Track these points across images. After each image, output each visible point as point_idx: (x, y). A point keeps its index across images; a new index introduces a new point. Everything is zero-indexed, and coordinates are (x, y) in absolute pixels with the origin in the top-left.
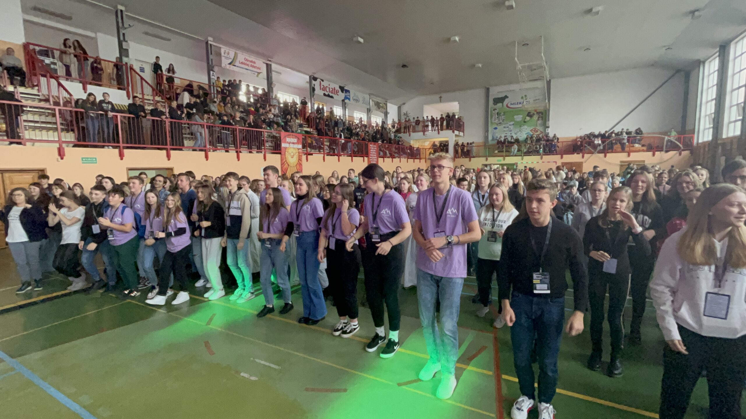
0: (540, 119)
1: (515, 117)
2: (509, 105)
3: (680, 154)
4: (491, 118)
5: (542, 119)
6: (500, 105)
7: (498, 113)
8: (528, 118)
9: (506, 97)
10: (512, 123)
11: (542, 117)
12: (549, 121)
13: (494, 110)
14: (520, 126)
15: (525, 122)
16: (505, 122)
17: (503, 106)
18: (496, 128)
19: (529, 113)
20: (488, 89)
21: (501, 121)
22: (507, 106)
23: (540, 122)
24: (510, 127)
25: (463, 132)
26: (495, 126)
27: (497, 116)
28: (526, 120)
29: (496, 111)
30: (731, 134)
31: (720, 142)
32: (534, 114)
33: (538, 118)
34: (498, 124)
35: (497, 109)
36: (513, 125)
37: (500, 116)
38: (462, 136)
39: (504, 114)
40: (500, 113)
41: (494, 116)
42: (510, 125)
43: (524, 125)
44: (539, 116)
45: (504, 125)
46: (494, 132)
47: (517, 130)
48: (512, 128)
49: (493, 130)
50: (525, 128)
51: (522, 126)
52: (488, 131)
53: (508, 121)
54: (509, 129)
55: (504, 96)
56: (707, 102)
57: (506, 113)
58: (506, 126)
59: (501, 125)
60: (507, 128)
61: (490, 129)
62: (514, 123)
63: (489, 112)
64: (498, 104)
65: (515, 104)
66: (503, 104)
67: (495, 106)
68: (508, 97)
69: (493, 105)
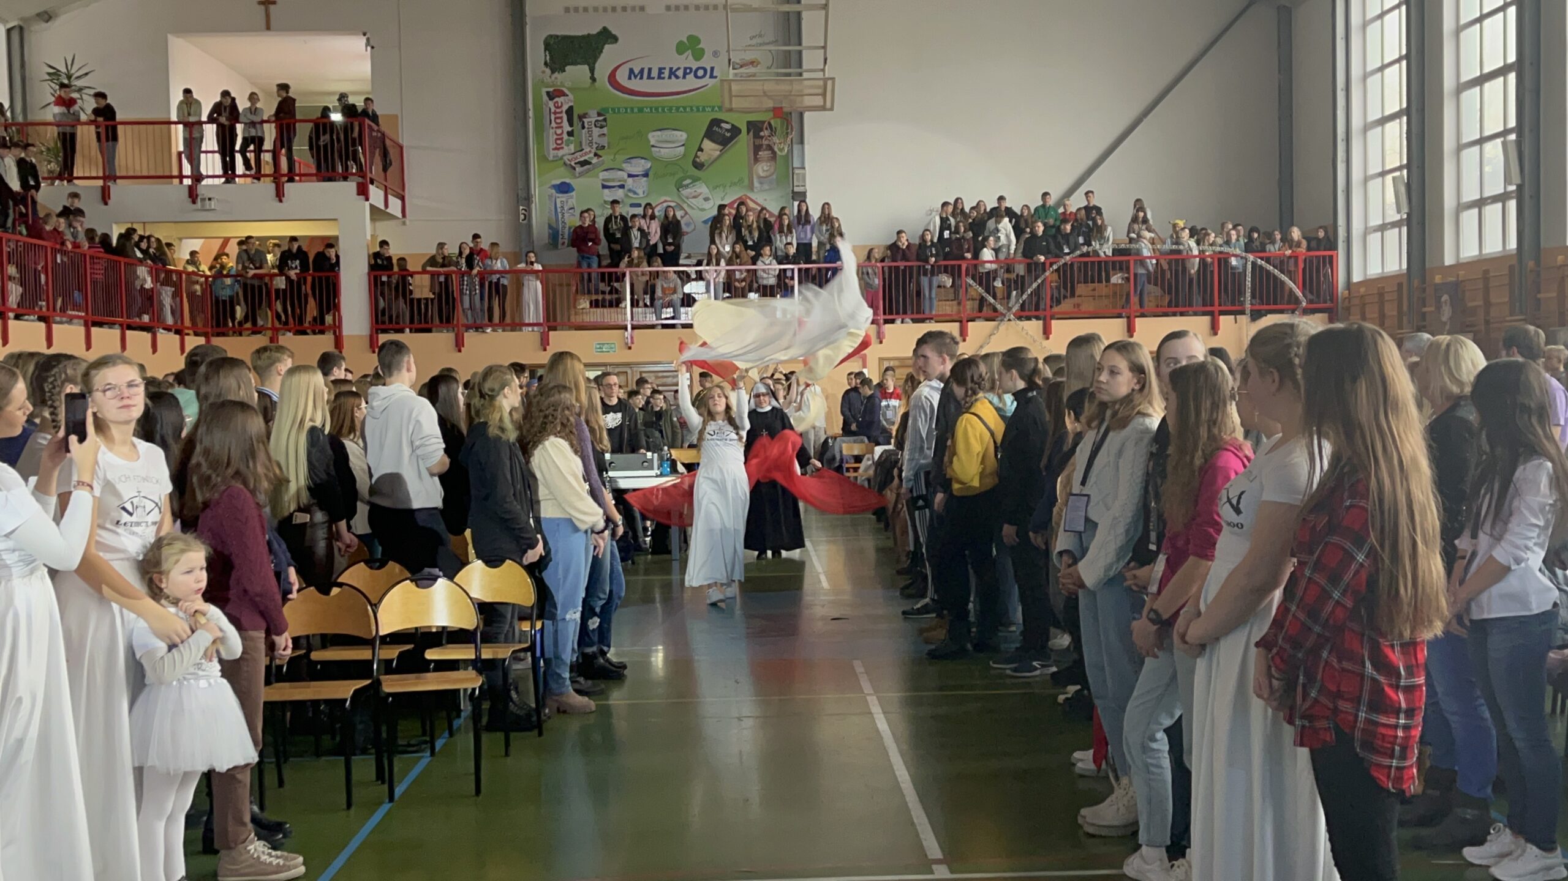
0: (764, 154)
2: (622, 77)
4: (540, 131)
5: (774, 158)
6: (577, 72)
7: (570, 112)
8: (711, 149)
9: (607, 36)
10: (639, 167)
11: (772, 147)
13: (551, 96)
14: (679, 186)
15: (698, 166)
16: (607, 158)
17: (593, 79)
18: (564, 188)
19: (716, 122)
21: (589, 157)
22: (612, 79)
23: (763, 169)
24: (630, 180)
25: (403, 199)
26: (561, 176)
27: (567, 128)
28: (703, 157)
29: (565, 103)
30: (1470, 251)
31: (1438, 279)
32: (735, 131)
33: (757, 149)
34: (574, 169)
35: (564, 95)
36: (646, 175)
37: (583, 127)
38: (400, 215)
39: (601, 118)
40: (581, 112)
41: (554, 125)
42: (630, 176)
43: (695, 180)
44: (758, 142)
45: (603, 175)
46: (559, 205)
47: (663, 199)
48: (640, 191)
49: (550, 196)
50: (701, 197)
51: (687, 186)
52: (528, 199)
53: (621, 157)
54: (631, 195)
55: (594, 31)
56: (1366, 128)
57: (608, 116)
58: (613, 180)
59: (589, 170)
60: (621, 191)
61: (536, 191)
62: (649, 165)
63: (531, 106)
64: (568, 68)
65: (649, 77)
66: (592, 70)
67: (556, 74)
68: (615, 39)
69: (548, 71)
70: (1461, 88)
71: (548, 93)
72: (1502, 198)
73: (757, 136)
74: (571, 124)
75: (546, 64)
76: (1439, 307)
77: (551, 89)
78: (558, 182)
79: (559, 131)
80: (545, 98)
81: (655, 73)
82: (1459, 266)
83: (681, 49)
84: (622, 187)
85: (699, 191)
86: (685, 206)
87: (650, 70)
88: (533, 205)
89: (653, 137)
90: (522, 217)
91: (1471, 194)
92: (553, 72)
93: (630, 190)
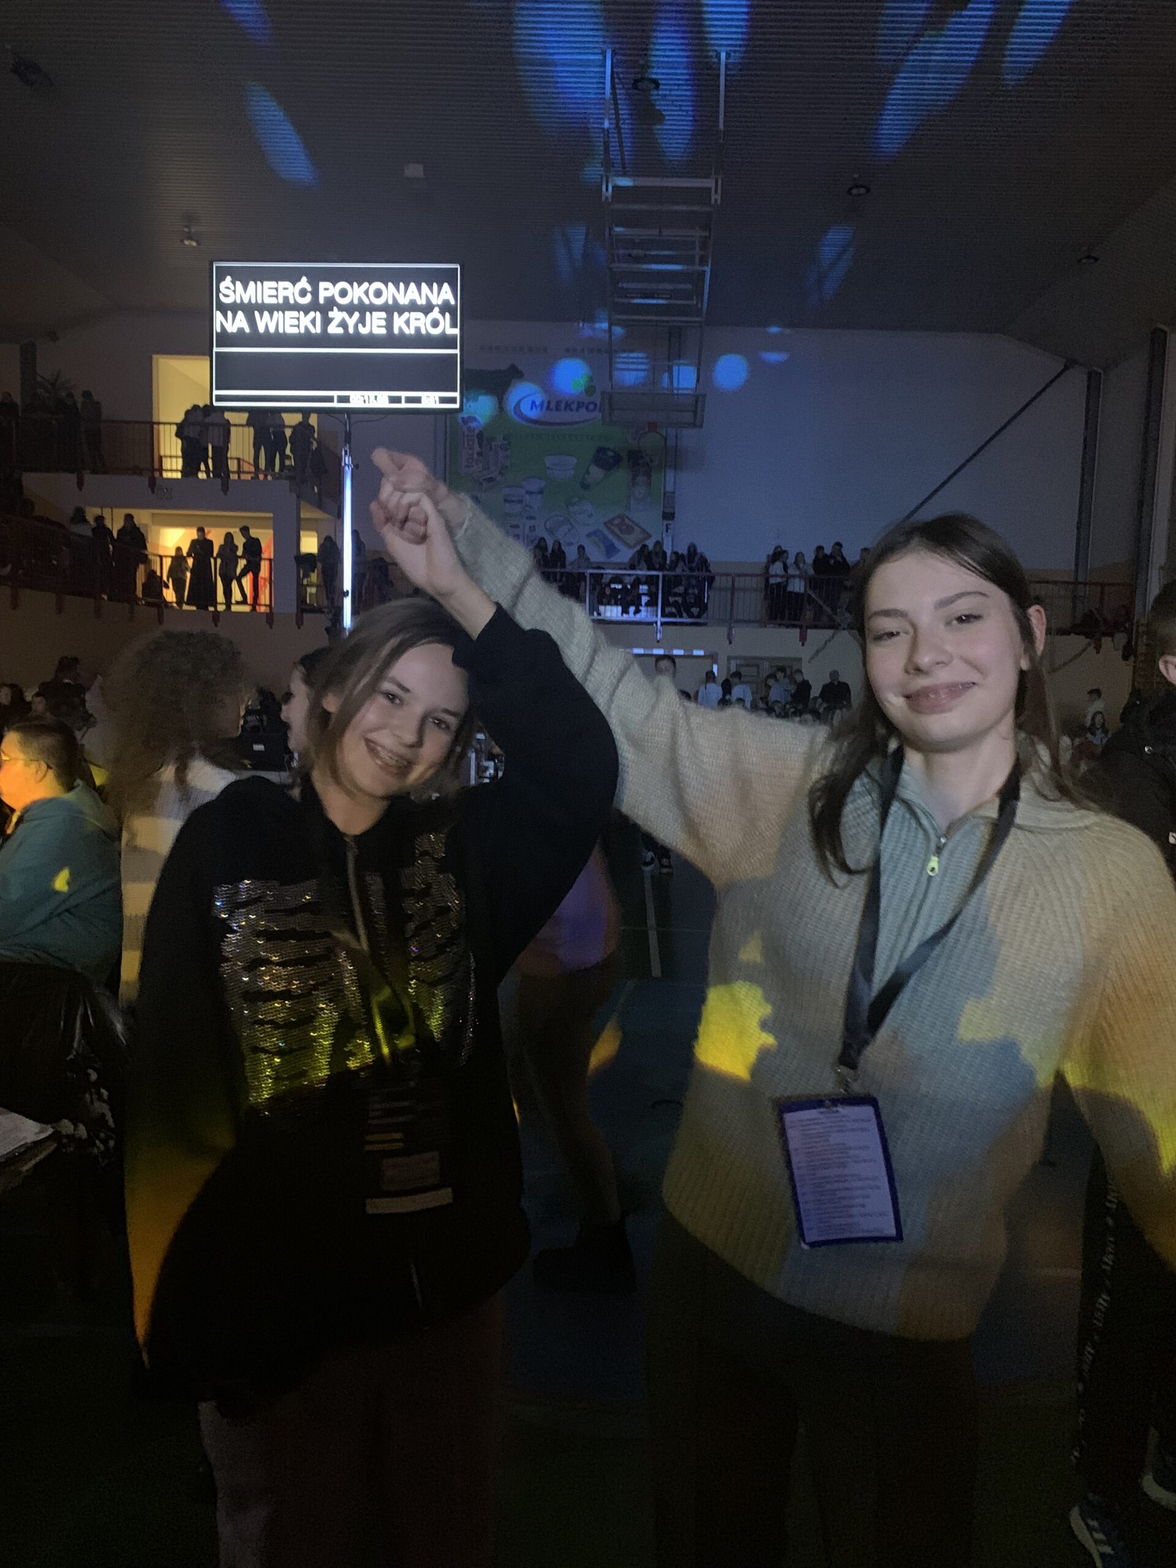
0: (641, 479)
1: (549, 461)
2: (525, 409)
3: (1097, 648)
7: (481, 438)
8: (596, 473)
9: (515, 372)
10: (534, 486)
11: (648, 475)
13: (465, 421)
14: (568, 503)
15: (585, 487)
16: (510, 477)
17: (502, 408)
21: (495, 475)
22: (517, 410)
23: (639, 492)
24: (527, 497)
25: (338, 502)
27: (477, 448)
28: (588, 479)
32: (618, 458)
33: (636, 474)
34: (481, 484)
36: (541, 492)
37: (491, 450)
39: (505, 442)
40: (490, 436)
41: (466, 445)
42: (529, 493)
43: (582, 498)
44: (636, 468)
45: (505, 491)
47: (553, 514)
48: (535, 506)
50: (586, 513)
51: (574, 504)
53: (521, 476)
54: (528, 509)
55: (504, 366)
57: (511, 441)
58: (513, 496)
59: (494, 486)
60: (519, 506)
62: (543, 484)
63: (448, 429)
64: (480, 398)
65: (548, 409)
66: (501, 401)
67: (470, 404)
68: (521, 375)
71: (463, 419)
73: (635, 463)
74: (481, 446)
77: (465, 416)
79: (470, 452)
80: (460, 422)
81: (553, 406)
84: (521, 502)
85: (584, 508)
87: (549, 404)
92: (468, 400)
93: (527, 506)
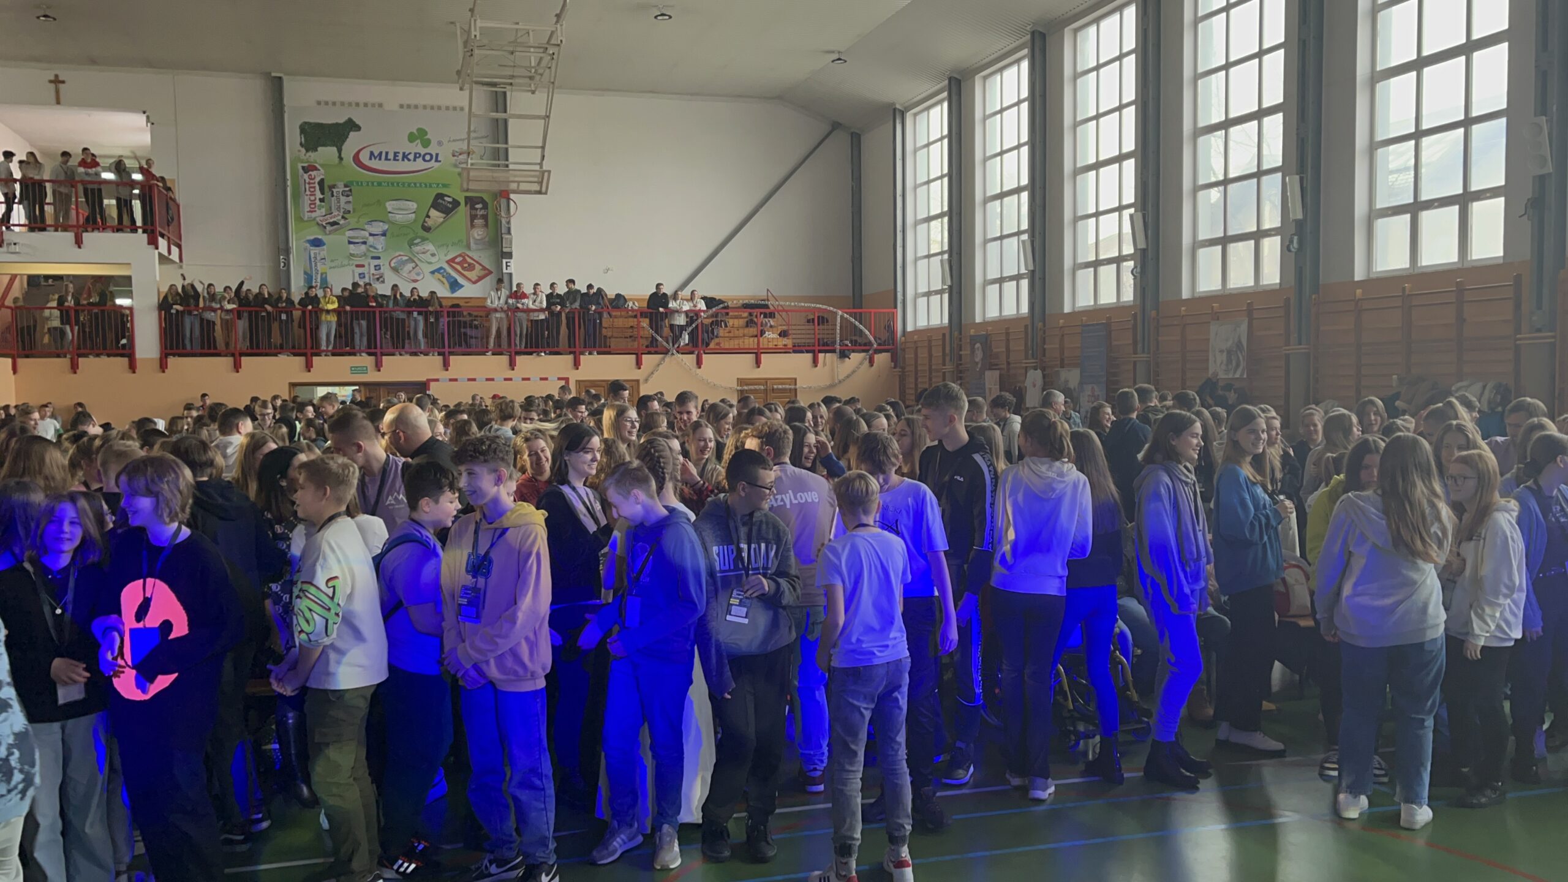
0: (479, 222)
2: (364, 157)
3: (871, 362)
4: (296, 196)
5: (486, 225)
6: (327, 153)
7: (321, 183)
8: (436, 216)
9: (351, 126)
10: (378, 228)
11: (485, 217)
12: (509, 232)
13: (306, 170)
14: (411, 244)
15: (427, 229)
17: (341, 158)
18: (317, 243)
19: (440, 196)
20: (277, 85)
21: (337, 219)
22: (356, 158)
23: (478, 233)
24: (371, 238)
25: (179, 247)
26: (315, 233)
27: (319, 195)
29: (318, 176)
30: (993, 313)
31: (972, 332)
32: (456, 204)
33: (473, 218)
34: (325, 227)
35: (316, 169)
36: (384, 234)
37: (333, 196)
38: (177, 260)
39: (347, 189)
40: (331, 183)
41: (308, 193)
42: (371, 235)
43: (424, 239)
44: (474, 212)
45: (349, 234)
46: (312, 256)
47: (397, 254)
48: (379, 247)
49: (305, 249)
50: (429, 253)
51: (417, 244)
52: (287, 251)
53: (363, 220)
54: (371, 249)
55: (341, 121)
56: (917, 223)
57: (352, 188)
58: (357, 238)
59: (336, 230)
60: (363, 247)
61: (293, 244)
62: (386, 227)
63: (288, 176)
64: (320, 149)
65: (387, 159)
66: (340, 151)
67: (310, 153)
68: (358, 128)
69: (303, 150)
70: (987, 200)
71: (303, 168)
72: (1017, 278)
73: (473, 208)
74: (322, 193)
75: (301, 144)
76: (973, 351)
77: (306, 165)
78: (312, 238)
79: (312, 198)
80: (301, 171)
81: (391, 156)
82: (985, 324)
83: (412, 138)
84: (364, 243)
85: (427, 248)
86: (415, 259)
87: (387, 153)
88: (291, 256)
89: (390, 206)
90: (282, 264)
91: (994, 274)
92: (307, 151)
93: (371, 246)
